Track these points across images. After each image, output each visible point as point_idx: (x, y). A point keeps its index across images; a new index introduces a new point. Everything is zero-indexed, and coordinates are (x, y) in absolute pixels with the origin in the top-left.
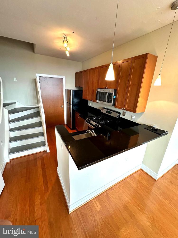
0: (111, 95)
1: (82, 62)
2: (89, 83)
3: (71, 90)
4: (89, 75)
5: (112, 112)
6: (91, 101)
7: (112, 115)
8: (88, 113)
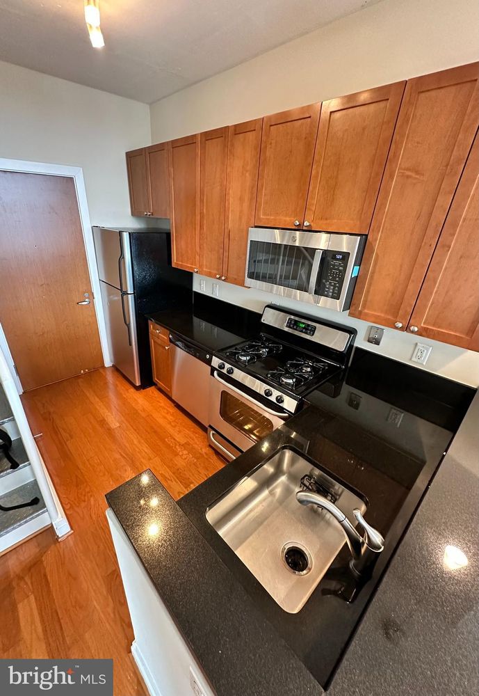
0: (337, 263)
1: (151, 104)
2: (202, 201)
3: (120, 233)
4: (203, 164)
5: (315, 328)
6: (219, 278)
7: (316, 338)
8: (196, 320)
